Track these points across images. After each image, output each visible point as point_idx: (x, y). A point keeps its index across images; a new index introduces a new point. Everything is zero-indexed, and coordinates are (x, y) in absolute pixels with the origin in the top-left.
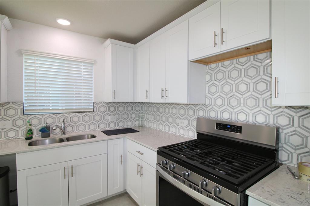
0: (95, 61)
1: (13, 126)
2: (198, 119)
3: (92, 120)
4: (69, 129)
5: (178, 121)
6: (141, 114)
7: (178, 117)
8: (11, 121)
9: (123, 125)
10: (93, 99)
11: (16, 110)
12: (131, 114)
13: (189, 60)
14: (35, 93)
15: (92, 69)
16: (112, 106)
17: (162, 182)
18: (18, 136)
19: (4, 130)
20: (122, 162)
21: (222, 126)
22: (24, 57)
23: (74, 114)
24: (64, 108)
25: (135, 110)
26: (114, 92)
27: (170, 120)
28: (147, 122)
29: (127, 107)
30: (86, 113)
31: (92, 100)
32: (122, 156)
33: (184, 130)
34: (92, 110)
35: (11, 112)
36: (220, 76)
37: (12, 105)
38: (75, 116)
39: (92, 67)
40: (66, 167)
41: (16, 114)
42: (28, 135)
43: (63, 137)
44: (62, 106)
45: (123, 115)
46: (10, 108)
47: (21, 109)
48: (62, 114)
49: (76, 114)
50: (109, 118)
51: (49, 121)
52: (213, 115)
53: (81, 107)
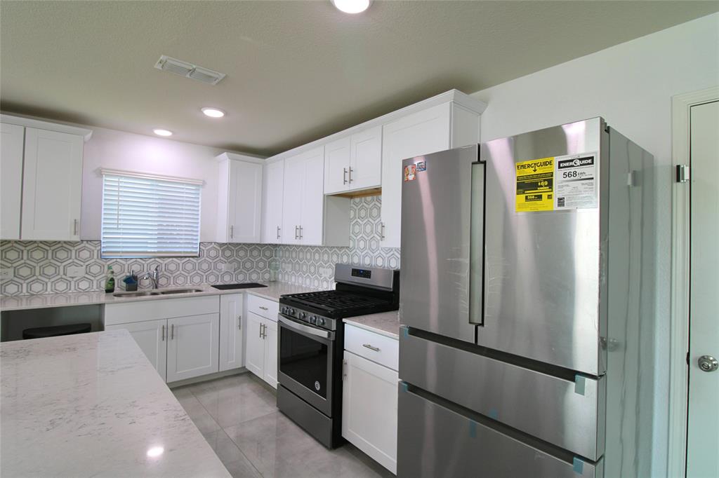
0: (204, 183)
1: (87, 273)
2: (338, 266)
3: (197, 269)
4: (162, 281)
5: (321, 270)
6: (273, 263)
7: (321, 266)
8: (84, 267)
9: (245, 279)
10: (199, 238)
11: (91, 251)
12: (258, 262)
13: (325, 193)
14: (118, 229)
15: (198, 194)
16: (228, 248)
17: (284, 333)
18: (92, 288)
19: (75, 279)
20: (240, 326)
21: (356, 272)
22: (104, 178)
23: (171, 259)
24: (156, 250)
25: (264, 255)
26: (232, 229)
27: (312, 269)
28: (282, 274)
29: (251, 251)
30: (188, 259)
31: (197, 240)
32: (240, 318)
33: (327, 282)
34: (197, 255)
35: (85, 254)
36: (363, 213)
37: (87, 245)
38: (172, 262)
39: (199, 190)
40: (165, 327)
41: (91, 257)
42: (109, 286)
43: (155, 291)
44: (152, 248)
45: (244, 263)
46: (84, 248)
47: (98, 251)
48: (153, 259)
49: (174, 259)
50: (223, 267)
51: (136, 268)
52: (356, 260)
53: (180, 250)
